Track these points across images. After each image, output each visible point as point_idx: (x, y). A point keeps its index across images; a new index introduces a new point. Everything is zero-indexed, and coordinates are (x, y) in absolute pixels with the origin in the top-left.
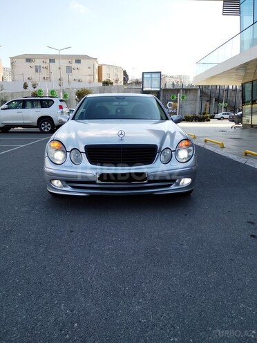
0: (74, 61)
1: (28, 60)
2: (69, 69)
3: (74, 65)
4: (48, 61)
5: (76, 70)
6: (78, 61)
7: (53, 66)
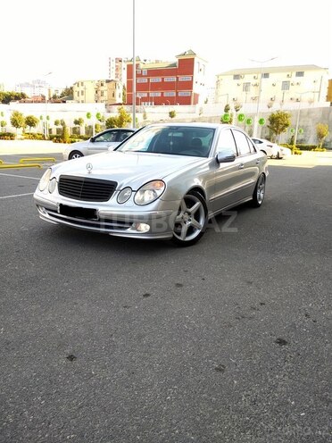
0: (294, 74)
1: (237, 77)
2: (286, 85)
3: (294, 79)
4: (260, 76)
5: (296, 86)
6: (300, 74)
7: (266, 83)
